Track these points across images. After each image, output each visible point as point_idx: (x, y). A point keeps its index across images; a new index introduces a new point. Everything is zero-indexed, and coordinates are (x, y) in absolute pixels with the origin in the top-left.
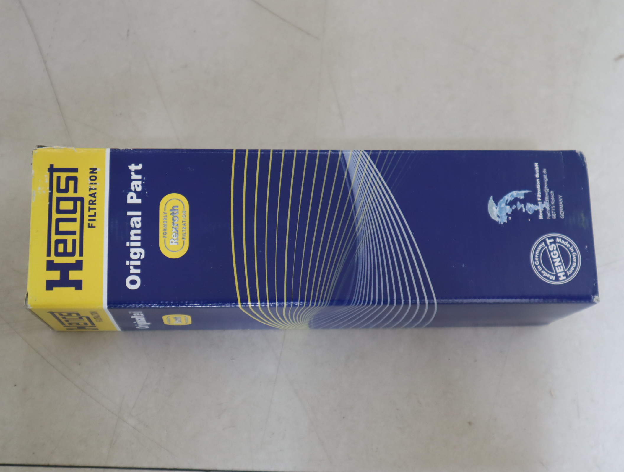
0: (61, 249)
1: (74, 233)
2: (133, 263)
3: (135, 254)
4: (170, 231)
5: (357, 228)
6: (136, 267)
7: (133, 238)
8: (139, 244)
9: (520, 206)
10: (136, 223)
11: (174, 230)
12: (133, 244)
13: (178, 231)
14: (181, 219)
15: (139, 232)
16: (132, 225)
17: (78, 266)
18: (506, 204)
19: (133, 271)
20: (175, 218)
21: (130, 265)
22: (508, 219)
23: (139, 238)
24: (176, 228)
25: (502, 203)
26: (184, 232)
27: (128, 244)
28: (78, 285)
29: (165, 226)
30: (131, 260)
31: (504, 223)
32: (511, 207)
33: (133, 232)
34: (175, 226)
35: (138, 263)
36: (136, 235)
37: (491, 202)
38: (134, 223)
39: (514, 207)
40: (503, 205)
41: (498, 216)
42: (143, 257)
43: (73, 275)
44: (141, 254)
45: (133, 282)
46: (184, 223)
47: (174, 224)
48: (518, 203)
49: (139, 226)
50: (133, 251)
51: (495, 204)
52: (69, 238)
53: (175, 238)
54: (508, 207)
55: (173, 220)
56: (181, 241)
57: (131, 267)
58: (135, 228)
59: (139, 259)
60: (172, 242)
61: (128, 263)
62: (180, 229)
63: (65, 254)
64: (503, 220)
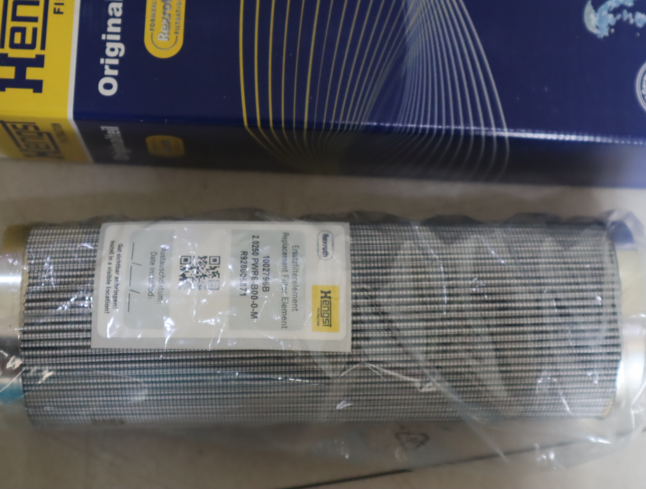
0: (18, 39)
1: (35, 19)
2: (109, 61)
3: (112, 50)
4: (160, 23)
5: (407, 31)
6: (112, 67)
7: (110, 29)
8: (118, 37)
9: (626, 15)
10: (115, 10)
11: (165, 22)
12: (110, 37)
13: (169, 23)
14: (175, 8)
15: (119, 21)
16: (110, 13)
17: (39, 62)
18: (610, 12)
19: (108, 71)
20: (167, 7)
21: (104, 64)
22: (610, 32)
23: (118, 30)
24: (167, 20)
25: (604, 9)
26: (177, 25)
27: (103, 37)
28: (37, 86)
29: (154, 15)
30: (106, 57)
31: (605, 38)
32: (615, 16)
33: (111, 22)
34: (167, 16)
35: (116, 62)
36: (115, 25)
37: (589, 8)
38: (113, 9)
39: (619, 17)
40: (605, 13)
41: (597, 27)
42: (122, 54)
43: (32, 73)
44: (120, 50)
45: (108, 86)
46: (178, 12)
47: (164, 13)
48: (625, 12)
49: (119, 14)
50: (109, 45)
51: (593, 11)
52: (29, 26)
53: (165, 32)
54: (611, 16)
55: (164, 8)
56: (173, 36)
57: (107, 67)
58: (114, 17)
59: (117, 57)
60: (161, 37)
61: (102, 61)
62: (173, 20)
63: (23, 46)
64: (603, 32)
